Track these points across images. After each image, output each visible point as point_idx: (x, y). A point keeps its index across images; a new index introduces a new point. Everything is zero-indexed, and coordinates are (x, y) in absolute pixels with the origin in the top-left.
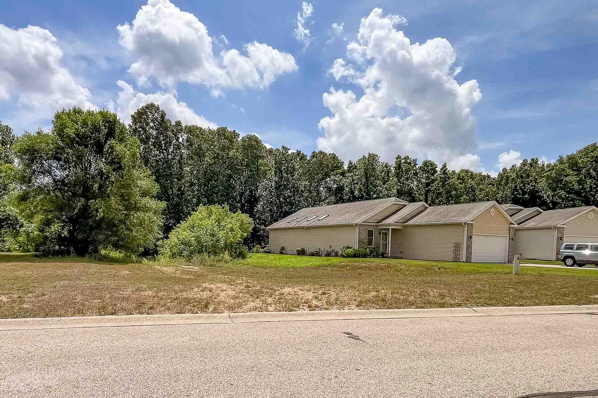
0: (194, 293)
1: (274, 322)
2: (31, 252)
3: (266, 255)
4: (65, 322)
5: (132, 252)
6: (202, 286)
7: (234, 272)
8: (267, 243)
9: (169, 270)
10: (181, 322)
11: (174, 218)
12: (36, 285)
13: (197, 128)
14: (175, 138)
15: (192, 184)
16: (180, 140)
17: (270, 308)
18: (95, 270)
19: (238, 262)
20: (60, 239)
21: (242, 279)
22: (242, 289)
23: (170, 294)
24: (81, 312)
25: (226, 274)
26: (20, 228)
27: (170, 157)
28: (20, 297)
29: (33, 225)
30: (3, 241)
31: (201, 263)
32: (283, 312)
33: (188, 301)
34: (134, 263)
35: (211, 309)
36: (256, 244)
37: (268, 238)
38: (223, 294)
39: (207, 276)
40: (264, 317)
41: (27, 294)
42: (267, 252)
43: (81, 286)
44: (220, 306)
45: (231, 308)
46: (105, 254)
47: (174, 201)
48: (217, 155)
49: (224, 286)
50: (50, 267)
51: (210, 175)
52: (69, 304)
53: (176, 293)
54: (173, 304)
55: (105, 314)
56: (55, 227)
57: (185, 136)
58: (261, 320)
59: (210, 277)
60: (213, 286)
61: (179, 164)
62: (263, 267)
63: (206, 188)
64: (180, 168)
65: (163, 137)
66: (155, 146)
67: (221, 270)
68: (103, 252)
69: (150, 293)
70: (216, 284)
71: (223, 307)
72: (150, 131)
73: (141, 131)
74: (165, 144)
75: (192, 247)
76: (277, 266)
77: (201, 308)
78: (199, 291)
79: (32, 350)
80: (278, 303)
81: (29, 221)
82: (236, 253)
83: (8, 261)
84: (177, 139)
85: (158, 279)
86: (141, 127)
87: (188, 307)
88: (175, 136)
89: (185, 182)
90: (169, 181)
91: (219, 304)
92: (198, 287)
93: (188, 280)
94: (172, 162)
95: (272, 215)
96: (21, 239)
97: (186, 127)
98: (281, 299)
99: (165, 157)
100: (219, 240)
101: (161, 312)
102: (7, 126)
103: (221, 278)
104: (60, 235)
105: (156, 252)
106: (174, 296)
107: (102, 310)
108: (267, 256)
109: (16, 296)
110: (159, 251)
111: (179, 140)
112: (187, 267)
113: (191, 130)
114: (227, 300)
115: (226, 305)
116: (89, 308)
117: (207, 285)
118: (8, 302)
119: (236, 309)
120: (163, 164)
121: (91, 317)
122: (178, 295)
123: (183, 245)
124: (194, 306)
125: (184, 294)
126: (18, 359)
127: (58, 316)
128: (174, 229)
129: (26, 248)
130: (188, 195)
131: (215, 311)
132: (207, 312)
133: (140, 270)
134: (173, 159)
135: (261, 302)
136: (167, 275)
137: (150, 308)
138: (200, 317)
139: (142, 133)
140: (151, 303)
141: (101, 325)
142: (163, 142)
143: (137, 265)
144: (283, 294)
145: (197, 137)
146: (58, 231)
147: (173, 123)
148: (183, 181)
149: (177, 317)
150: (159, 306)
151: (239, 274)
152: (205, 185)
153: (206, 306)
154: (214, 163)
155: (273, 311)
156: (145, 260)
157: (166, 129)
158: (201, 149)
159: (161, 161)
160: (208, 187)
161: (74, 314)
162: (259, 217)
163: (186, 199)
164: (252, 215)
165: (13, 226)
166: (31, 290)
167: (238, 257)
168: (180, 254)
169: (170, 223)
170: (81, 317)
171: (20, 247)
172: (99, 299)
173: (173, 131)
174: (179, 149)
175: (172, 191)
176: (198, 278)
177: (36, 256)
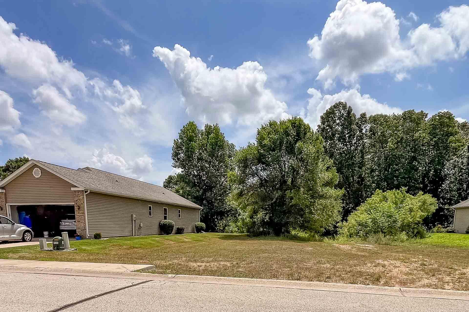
0: (367, 268)
1: (450, 300)
2: (245, 233)
3: (448, 234)
4: (264, 283)
5: (316, 232)
6: (375, 262)
7: (409, 251)
8: (451, 223)
9: (346, 247)
10: (353, 291)
11: (354, 202)
12: (248, 255)
13: (382, 116)
14: (359, 130)
15: (372, 171)
16: (364, 131)
17: (446, 286)
18: (287, 246)
19: (415, 242)
20: (263, 223)
21: (418, 258)
22: (417, 267)
23: (345, 267)
24: (275, 277)
25: (401, 252)
26: (238, 216)
27: (353, 148)
28: (237, 264)
29: (247, 214)
30: (229, 225)
31: (376, 242)
32: (463, 291)
33: (361, 274)
34: (317, 241)
35: (382, 282)
36: (437, 224)
37: (453, 217)
38: (397, 270)
39: (381, 253)
40: (437, 294)
41: (242, 262)
42: (450, 232)
43: (276, 258)
44: (392, 281)
45: (403, 283)
46: (295, 234)
47: (355, 187)
48: (401, 139)
49: (398, 263)
50: (256, 244)
51: (392, 160)
52: (268, 270)
53: (351, 267)
54: (347, 275)
55: (293, 280)
56: (260, 215)
57: (368, 126)
58: (434, 296)
59: (384, 254)
60: (386, 263)
61: (361, 154)
62: (444, 247)
63: (386, 172)
64: (361, 157)
65: (347, 131)
66: (339, 141)
67: (396, 249)
68: (293, 233)
69: (329, 266)
70: (390, 261)
71: (394, 282)
72: (336, 127)
73: (328, 129)
74: (349, 137)
75: (368, 228)
76: (460, 245)
77: (372, 281)
78: (372, 266)
79: (244, 299)
80: (457, 282)
81: (244, 211)
82: (413, 233)
83: (231, 239)
84: (361, 131)
85: (335, 255)
86: (328, 126)
87: (361, 279)
88: (359, 128)
89: (366, 169)
90: (350, 170)
91: (391, 278)
92: (371, 263)
93: (364, 256)
94: (354, 152)
95: (460, 194)
96: (239, 224)
97: (370, 118)
98: (461, 278)
99: (348, 149)
100: (397, 221)
101: (336, 281)
102: (232, 144)
103: (396, 255)
104: (263, 220)
105: (336, 232)
106: (348, 269)
107: (290, 276)
108: (450, 236)
109: (235, 263)
110: (339, 231)
111: (362, 132)
112: (362, 245)
113: (375, 119)
114: (399, 276)
115: (398, 280)
116: (281, 274)
117: (380, 261)
118: (230, 266)
119: (409, 284)
120: (346, 155)
121: (282, 281)
122: (352, 268)
123: (360, 227)
124: (366, 279)
125: (358, 268)
126: (235, 304)
127: (260, 278)
128: (353, 212)
129: (242, 230)
130: (368, 181)
131: (386, 284)
132: (377, 285)
133: (321, 247)
134: (356, 149)
135: (437, 280)
136: (344, 251)
137: (327, 278)
138: (371, 288)
139: (329, 131)
140: (328, 273)
141: (289, 287)
142: (347, 136)
143: (319, 243)
144: (465, 274)
145: (381, 125)
146: (262, 217)
147: (358, 116)
148: (364, 168)
149: (350, 286)
150: (334, 276)
151: (416, 252)
152: (386, 170)
153: (378, 280)
154: (396, 148)
155: (450, 290)
156: (326, 239)
157: (351, 123)
158: (384, 136)
159: (344, 153)
160: (388, 171)
161: (271, 278)
162: (443, 196)
163: (365, 185)
164: (435, 195)
165: (234, 215)
166: (244, 259)
167: (416, 236)
168: (357, 234)
169: (349, 208)
170: (275, 280)
171: (239, 229)
172: (288, 268)
173: (357, 123)
174: (362, 139)
175: (353, 179)
176: (373, 255)
177: (248, 235)
